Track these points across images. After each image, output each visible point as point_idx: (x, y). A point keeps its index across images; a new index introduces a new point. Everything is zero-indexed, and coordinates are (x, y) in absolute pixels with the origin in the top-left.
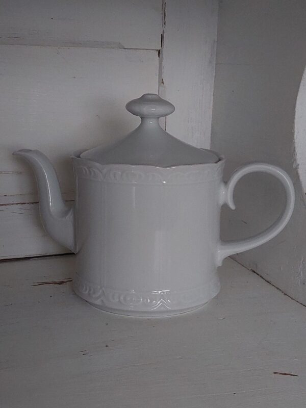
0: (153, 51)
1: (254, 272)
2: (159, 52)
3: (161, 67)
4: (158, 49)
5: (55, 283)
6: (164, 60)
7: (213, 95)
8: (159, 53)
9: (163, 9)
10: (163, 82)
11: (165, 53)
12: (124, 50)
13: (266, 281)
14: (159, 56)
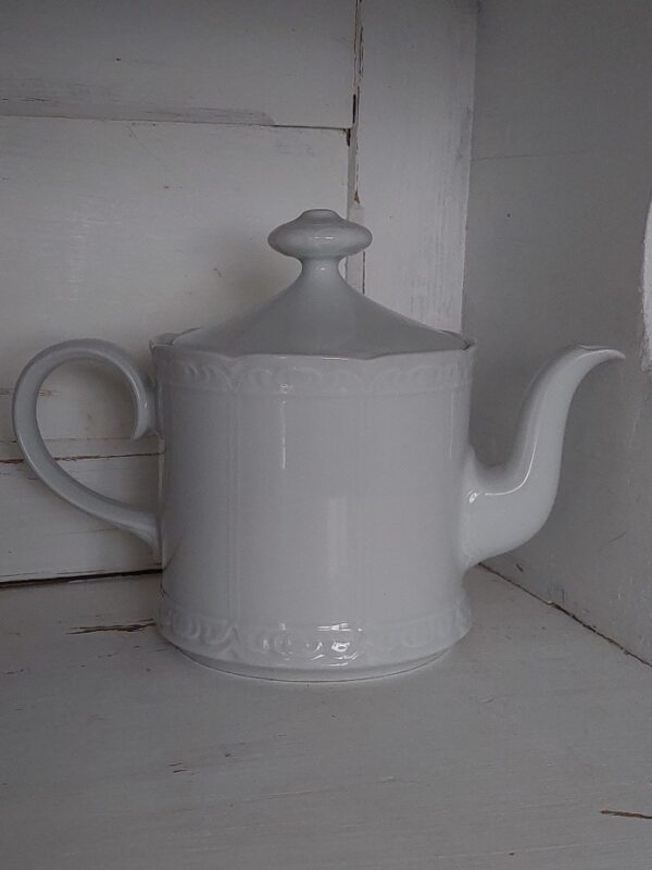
0: (336, 132)
1: (559, 608)
2: (349, 133)
3: (352, 167)
4: (347, 127)
5: (120, 629)
6: (359, 151)
7: (467, 228)
8: (349, 136)
9: (358, 40)
10: (357, 199)
11: (361, 136)
12: (273, 129)
13: (584, 625)
14: (349, 144)
